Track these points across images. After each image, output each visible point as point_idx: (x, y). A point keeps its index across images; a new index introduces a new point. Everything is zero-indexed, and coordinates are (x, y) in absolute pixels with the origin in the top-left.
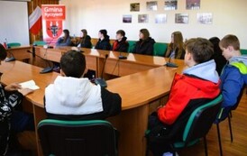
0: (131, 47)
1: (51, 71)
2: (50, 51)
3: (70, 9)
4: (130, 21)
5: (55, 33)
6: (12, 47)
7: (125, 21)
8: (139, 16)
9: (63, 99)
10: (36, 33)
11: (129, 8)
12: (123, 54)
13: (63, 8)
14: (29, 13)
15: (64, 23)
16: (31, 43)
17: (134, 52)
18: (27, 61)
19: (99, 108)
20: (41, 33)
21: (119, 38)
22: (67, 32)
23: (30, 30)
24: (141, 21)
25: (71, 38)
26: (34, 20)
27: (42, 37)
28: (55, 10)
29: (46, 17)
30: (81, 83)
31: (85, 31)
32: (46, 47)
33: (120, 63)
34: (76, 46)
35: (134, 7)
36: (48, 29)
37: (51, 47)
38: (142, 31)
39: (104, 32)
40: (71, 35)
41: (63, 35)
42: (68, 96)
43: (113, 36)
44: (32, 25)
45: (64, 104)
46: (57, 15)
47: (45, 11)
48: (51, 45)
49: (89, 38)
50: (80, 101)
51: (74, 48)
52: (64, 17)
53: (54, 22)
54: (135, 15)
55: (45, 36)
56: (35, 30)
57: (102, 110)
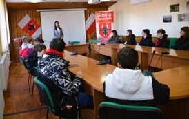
0: (172, 44)
1: (105, 63)
2: (102, 47)
3: (117, 13)
4: (170, 21)
5: (105, 33)
6: (75, 45)
7: (165, 21)
8: (179, 16)
9: (120, 86)
10: (91, 34)
11: (169, 9)
12: (165, 50)
13: (112, 13)
14: (86, 19)
15: (112, 24)
16: (87, 41)
17: (175, 48)
18: (84, 55)
19: (151, 96)
20: (95, 34)
22: (115, 32)
23: (87, 32)
24: (180, 19)
25: (119, 37)
26: (89, 23)
27: (95, 36)
28: (106, 15)
29: (99, 21)
30: (136, 75)
31: (130, 31)
32: (99, 44)
33: (163, 58)
34: (123, 43)
35: (174, 8)
36: (100, 30)
37: (103, 44)
38: (183, 29)
39: (147, 31)
40: (119, 34)
41: (112, 34)
42: (125, 85)
43: (154, 34)
44: (88, 28)
45: (121, 91)
46: (107, 19)
47: (98, 16)
48: (103, 42)
49: (134, 36)
50: (135, 89)
51: (122, 46)
52: (112, 20)
53: (105, 25)
54: (175, 15)
55: (98, 35)
56: (91, 31)
57: (153, 98)
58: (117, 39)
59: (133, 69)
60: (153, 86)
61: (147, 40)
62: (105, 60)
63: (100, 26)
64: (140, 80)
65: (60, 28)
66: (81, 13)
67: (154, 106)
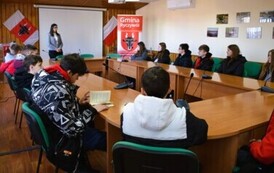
0: (216, 65)
1: (126, 88)
2: (123, 65)
3: (147, 19)
4: (216, 35)
5: (130, 45)
6: (86, 59)
7: (210, 34)
8: (227, 29)
9: (143, 120)
10: (110, 45)
11: (215, 20)
12: (207, 74)
13: (141, 18)
14: (104, 24)
15: (140, 34)
16: (104, 55)
18: (99, 74)
19: (183, 135)
20: (116, 45)
21: (202, 54)
22: (142, 44)
23: (104, 41)
24: (228, 35)
25: (147, 51)
26: (109, 30)
27: (116, 49)
28: (132, 20)
29: (122, 28)
30: (165, 105)
31: (163, 45)
32: (119, 60)
33: (204, 83)
34: (153, 61)
35: (221, 19)
36: (123, 41)
37: (126, 61)
38: (231, 47)
39: (185, 47)
40: (148, 48)
42: (150, 118)
43: (195, 51)
44: (106, 35)
45: (145, 126)
46: (133, 25)
47: (121, 21)
48: (125, 58)
49: (168, 52)
50: (163, 124)
51: (151, 65)
52: (140, 29)
53: (130, 34)
54: (222, 28)
55: (120, 47)
56: (109, 41)
57: (186, 137)
58: (144, 54)
59: (162, 98)
60: (187, 121)
61: (185, 59)
62: (127, 83)
63: (123, 35)
64: (170, 112)
65: (58, 35)
66: (98, 14)
67: (186, 148)
